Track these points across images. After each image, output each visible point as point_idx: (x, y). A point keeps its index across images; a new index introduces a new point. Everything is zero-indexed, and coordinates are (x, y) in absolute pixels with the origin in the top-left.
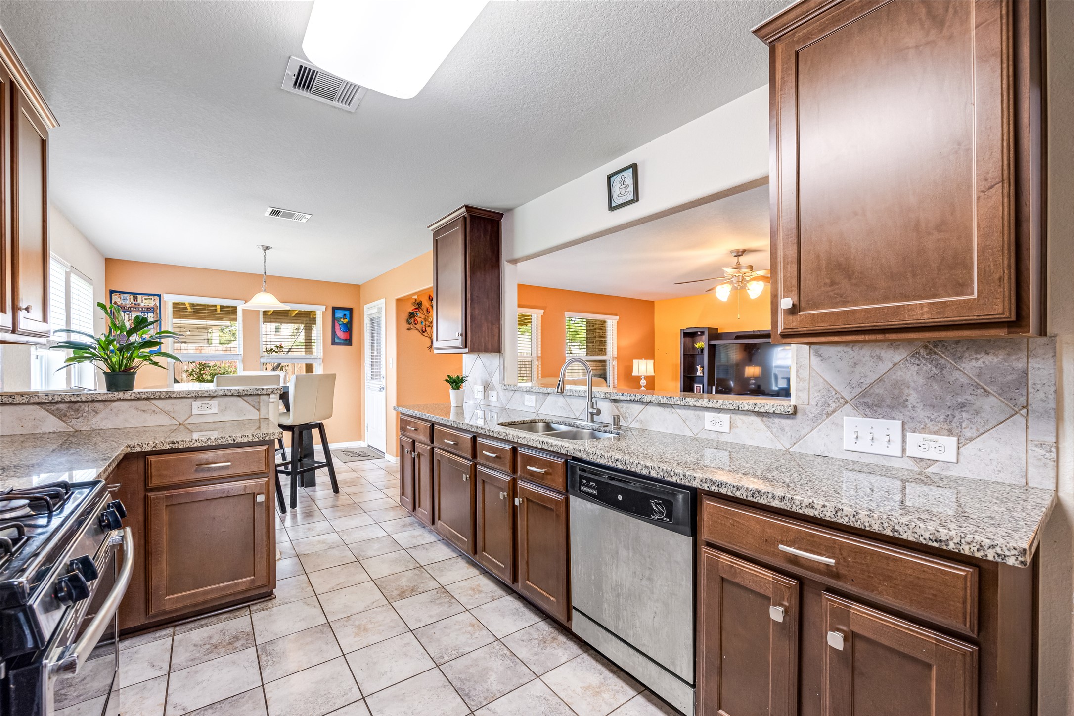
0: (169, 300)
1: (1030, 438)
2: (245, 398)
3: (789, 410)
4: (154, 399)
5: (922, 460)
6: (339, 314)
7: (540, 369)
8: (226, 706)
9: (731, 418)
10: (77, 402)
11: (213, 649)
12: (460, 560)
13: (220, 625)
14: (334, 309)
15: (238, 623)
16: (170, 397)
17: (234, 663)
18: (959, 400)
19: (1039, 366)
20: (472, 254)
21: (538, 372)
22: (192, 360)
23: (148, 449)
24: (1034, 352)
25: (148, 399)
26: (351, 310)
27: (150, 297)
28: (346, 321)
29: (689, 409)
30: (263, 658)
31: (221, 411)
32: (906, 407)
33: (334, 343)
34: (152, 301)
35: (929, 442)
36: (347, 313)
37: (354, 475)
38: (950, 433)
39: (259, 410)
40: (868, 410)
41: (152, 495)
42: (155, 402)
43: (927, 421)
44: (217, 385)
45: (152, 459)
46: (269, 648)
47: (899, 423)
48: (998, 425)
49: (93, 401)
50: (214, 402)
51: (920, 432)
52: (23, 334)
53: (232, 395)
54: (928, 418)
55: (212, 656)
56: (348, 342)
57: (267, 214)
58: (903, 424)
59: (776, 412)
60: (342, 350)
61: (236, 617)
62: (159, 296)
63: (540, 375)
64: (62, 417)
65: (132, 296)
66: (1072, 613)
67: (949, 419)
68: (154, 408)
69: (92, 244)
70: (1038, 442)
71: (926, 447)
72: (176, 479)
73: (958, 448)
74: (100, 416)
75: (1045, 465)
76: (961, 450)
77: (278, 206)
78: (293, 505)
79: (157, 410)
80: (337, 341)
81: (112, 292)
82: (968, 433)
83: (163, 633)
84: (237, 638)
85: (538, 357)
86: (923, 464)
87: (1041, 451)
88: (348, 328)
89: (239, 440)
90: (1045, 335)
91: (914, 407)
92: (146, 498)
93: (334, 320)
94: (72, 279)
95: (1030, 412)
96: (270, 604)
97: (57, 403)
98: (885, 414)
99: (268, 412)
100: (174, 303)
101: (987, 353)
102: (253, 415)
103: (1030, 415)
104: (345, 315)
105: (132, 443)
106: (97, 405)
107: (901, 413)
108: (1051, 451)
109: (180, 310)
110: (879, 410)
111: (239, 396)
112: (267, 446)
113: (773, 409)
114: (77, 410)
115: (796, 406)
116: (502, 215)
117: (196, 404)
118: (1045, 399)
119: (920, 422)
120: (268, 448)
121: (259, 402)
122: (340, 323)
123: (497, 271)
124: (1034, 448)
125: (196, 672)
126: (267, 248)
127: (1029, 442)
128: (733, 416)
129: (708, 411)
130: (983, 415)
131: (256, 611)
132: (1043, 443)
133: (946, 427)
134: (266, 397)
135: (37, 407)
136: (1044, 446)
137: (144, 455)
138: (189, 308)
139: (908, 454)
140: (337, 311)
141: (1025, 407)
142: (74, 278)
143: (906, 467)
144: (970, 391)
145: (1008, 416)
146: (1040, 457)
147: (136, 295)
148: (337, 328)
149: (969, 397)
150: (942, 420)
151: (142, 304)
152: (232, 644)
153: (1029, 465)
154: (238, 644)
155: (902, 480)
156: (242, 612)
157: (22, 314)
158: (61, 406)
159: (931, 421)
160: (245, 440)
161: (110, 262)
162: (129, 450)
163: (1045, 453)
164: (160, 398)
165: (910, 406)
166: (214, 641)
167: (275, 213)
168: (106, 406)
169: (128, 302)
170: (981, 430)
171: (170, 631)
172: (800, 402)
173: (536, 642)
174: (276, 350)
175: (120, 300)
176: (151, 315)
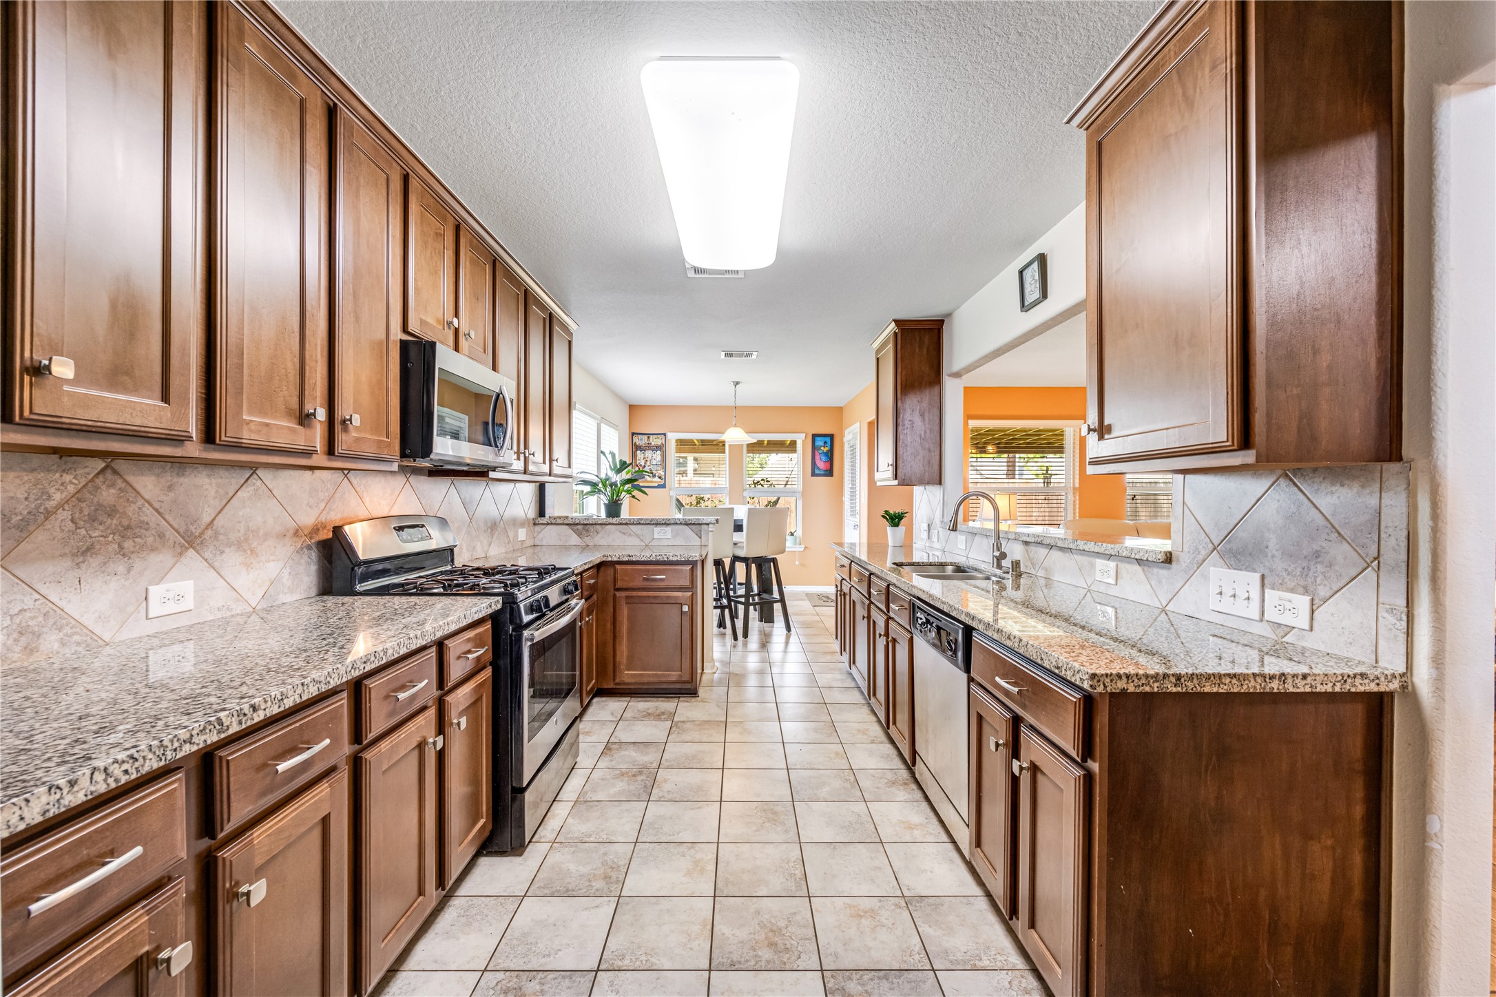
0: (673, 437)
1: (1381, 600)
2: (691, 526)
3: (1160, 557)
4: (630, 524)
5: (1280, 625)
6: (819, 442)
7: (1077, 506)
8: (641, 746)
9: (1117, 566)
10: (587, 524)
11: (648, 715)
12: (866, 707)
13: (657, 704)
14: (814, 436)
15: (667, 705)
16: (640, 524)
17: (656, 726)
18: (1315, 547)
19: (1392, 502)
20: (904, 373)
21: (1074, 510)
22: (690, 494)
23: (615, 559)
24: (1387, 484)
25: (626, 524)
26: (832, 436)
27: (659, 436)
28: (827, 449)
29: (1083, 555)
30: (674, 729)
31: (673, 537)
32: (1266, 555)
33: (813, 474)
34: (659, 440)
35: (1284, 602)
36: (828, 440)
37: (817, 618)
38: (1306, 591)
39: (700, 538)
40: (1232, 559)
41: (618, 594)
42: (631, 527)
43: (1284, 574)
44: (683, 516)
45: (618, 567)
46: (680, 725)
47: (1257, 576)
48: (1350, 581)
49: (595, 524)
50: (669, 529)
51: (1278, 590)
52: (557, 476)
53: (681, 524)
54: (1286, 570)
55: (645, 719)
56: (829, 472)
57: (723, 357)
58: (1263, 577)
59: (1149, 559)
60: (823, 481)
61: (669, 701)
62: (665, 435)
63: (1077, 514)
64: (579, 535)
65: (646, 437)
66: (1426, 844)
67: (1305, 571)
68: (630, 532)
69: (618, 397)
70: (1389, 607)
71: (1281, 608)
72: (631, 585)
73: (1313, 612)
74: (599, 535)
75: (1396, 637)
76: (1316, 613)
77: (730, 349)
78: (745, 635)
79: (632, 533)
80: (817, 472)
81: (633, 434)
82: (1323, 592)
83: (624, 699)
84: (663, 713)
85: (1074, 488)
86: (1280, 632)
87: (1391, 618)
88: (830, 455)
89: (671, 558)
90: (1400, 459)
91: (1273, 556)
92: (614, 595)
93: (814, 448)
94: (602, 428)
95: (1381, 565)
96: (693, 699)
97: (577, 524)
98: (1247, 564)
99: (708, 540)
100: (677, 441)
101: (1342, 485)
102: (696, 541)
103: (1381, 569)
104: (825, 443)
105: (606, 554)
106: (598, 527)
107: (1262, 563)
108: (1401, 620)
109: (683, 445)
110: (1242, 558)
111: (686, 524)
112: (690, 567)
113: (1147, 556)
114: (587, 531)
115: (1170, 553)
116: (942, 321)
117: (657, 529)
118: (1396, 547)
119: (1278, 575)
120: (692, 568)
121: (701, 531)
122: (820, 452)
123: (936, 389)
124: (1386, 615)
125: (633, 724)
126: (737, 383)
127: (1380, 606)
128: (1119, 563)
129: (1099, 558)
130: (1337, 568)
131: (682, 701)
132: (1394, 607)
133: (1302, 583)
134: (705, 526)
135: (567, 527)
136: (1395, 611)
137: (613, 564)
138: (696, 442)
139: (1266, 617)
140: (817, 439)
141: (1377, 558)
142: (603, 426)
143: (1265, 634)
144: (1324, 536)
145: (1360, 570)
146: (1391, 626)
147: (649, 435)
148: (817, 457)
149: (1324, 544)
150: (1298, 573)
151: (653, 444)
152: (659, 716)
153: (1380, 637)
154: (663, 717)
155: (1260, 650)
156: (673, 699)
157: (555, 463)
158: (579, 527)
159: (1289, 574)
160: (675, 559)
161: (633, 409)
162: (604, 559)
163: (1395, 621)
164: (634, 524)
165: (1270, 554)
166: (649, 711)
167: (729, 355)
168: (603, 528)
169: (644, 442)
170: (1335, 589)
171: (628, 699)
172: (1175, 549)
173: (886, 781)
174: (762, 482)
175: (639, 441)
176: (659, 452)
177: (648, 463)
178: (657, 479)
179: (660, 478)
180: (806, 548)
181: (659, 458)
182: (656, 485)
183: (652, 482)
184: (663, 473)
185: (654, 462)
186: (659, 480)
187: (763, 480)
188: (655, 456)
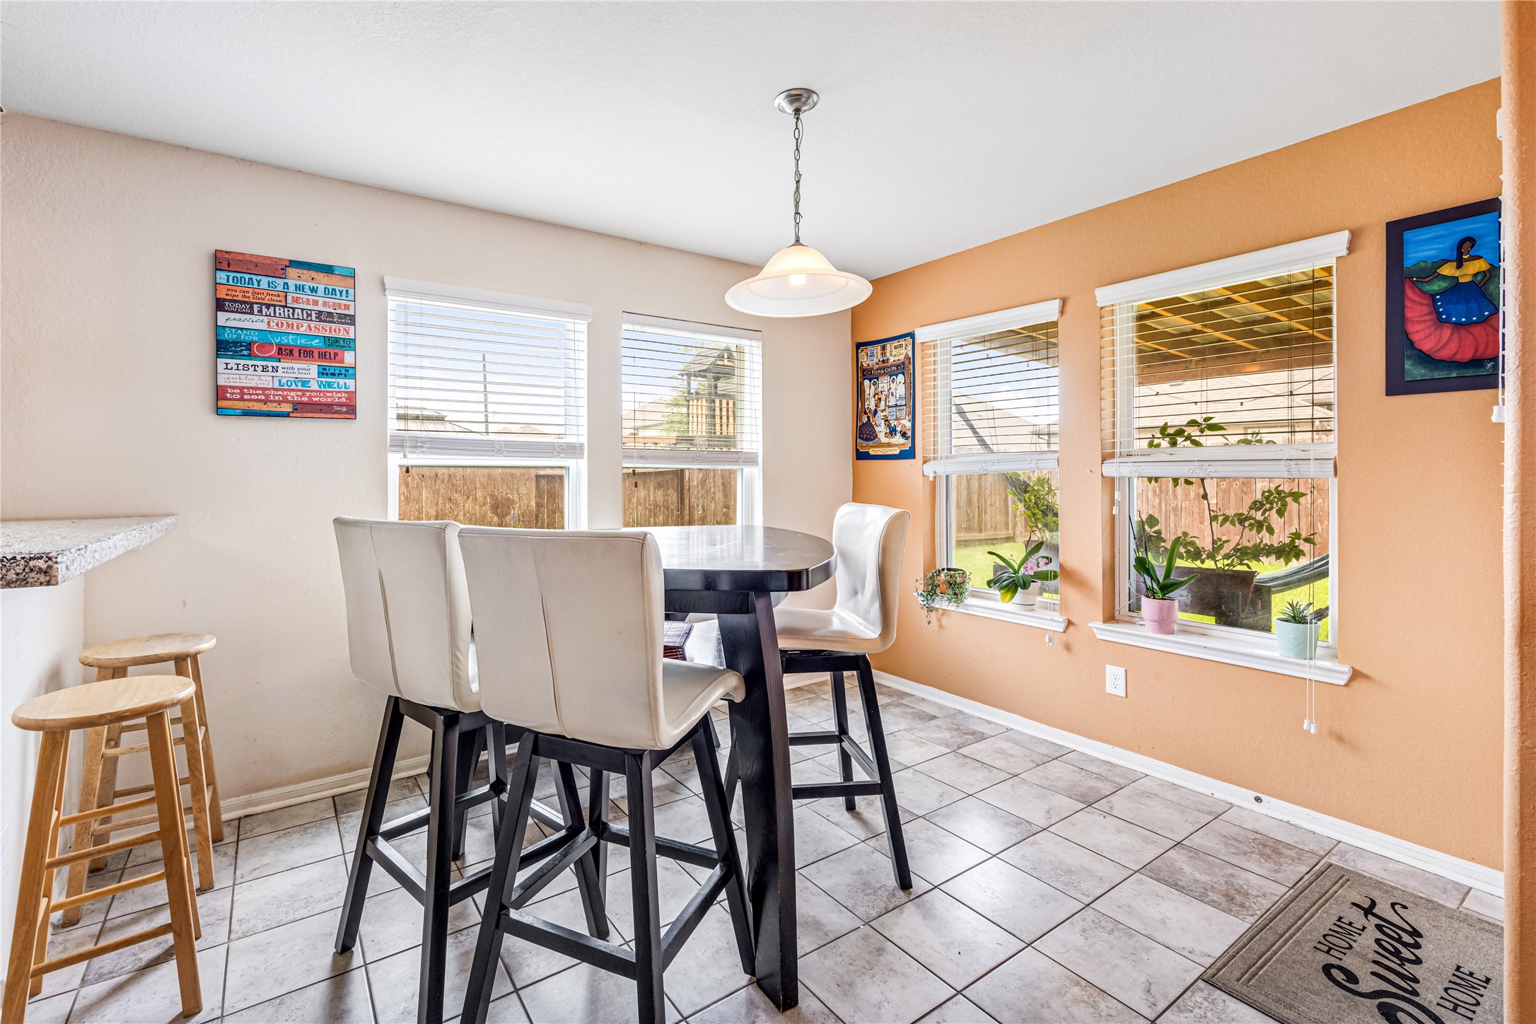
0: (925, 339)
27: (902, 342)
34: (903, 350)
62: (912, 335)
65: (880, 347)
81: (859, 346)
147: (885, 342)
151: (893, 360)
169: (875, 360)
174: (1194, 431)
175: (870, 359)
176: (901, 378)
177: (883, 403)
178: (898, 439)
179: (904, 435)
180: (1356, 675)
181: (901, 390)
182: (896, 451)
183: (889, 445)
184: (909, 425)
185: (892, 401)
186: (902, 441)
187: (1193, 423)
188: (893, 386)
